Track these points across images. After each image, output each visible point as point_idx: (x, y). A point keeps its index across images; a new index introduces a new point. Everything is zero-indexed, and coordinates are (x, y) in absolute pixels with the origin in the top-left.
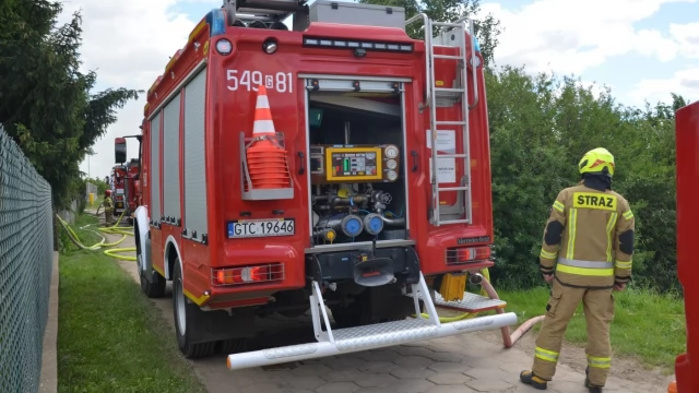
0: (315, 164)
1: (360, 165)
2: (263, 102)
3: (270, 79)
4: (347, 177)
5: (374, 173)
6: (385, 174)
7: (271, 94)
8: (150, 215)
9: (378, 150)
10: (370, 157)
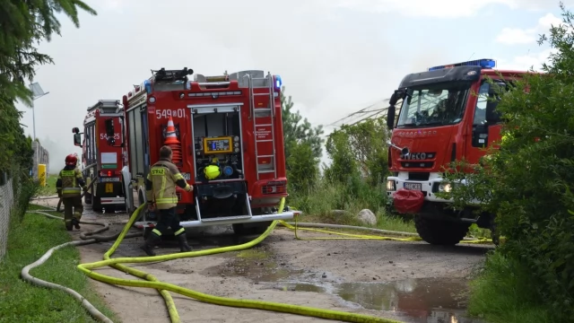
0: (198, 146)
1: (221, 146)
2: (171, 124)
3: (175, 112)
4: (214, 151)
5: (228, 149)
6: (234, 149)
7: (175, 119)
8: (130, 170)
9: (230, 138)
10: (226, 142)
